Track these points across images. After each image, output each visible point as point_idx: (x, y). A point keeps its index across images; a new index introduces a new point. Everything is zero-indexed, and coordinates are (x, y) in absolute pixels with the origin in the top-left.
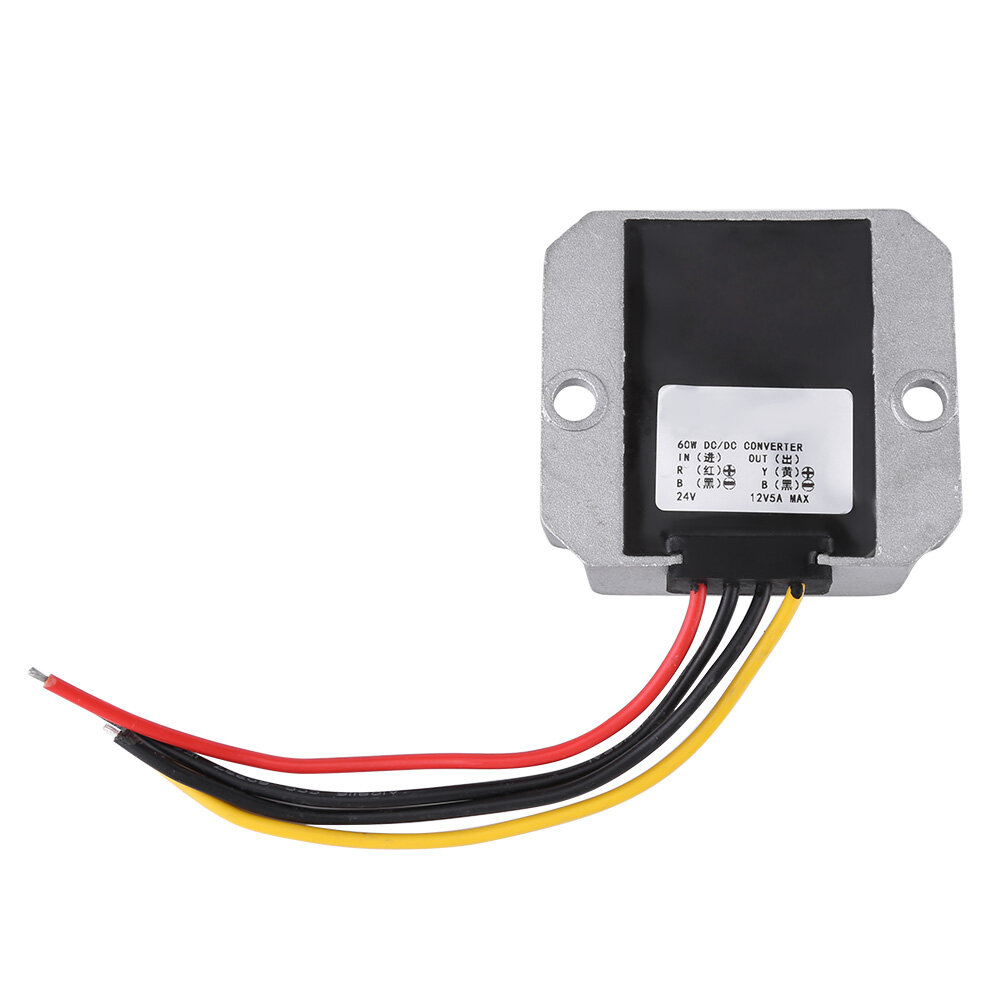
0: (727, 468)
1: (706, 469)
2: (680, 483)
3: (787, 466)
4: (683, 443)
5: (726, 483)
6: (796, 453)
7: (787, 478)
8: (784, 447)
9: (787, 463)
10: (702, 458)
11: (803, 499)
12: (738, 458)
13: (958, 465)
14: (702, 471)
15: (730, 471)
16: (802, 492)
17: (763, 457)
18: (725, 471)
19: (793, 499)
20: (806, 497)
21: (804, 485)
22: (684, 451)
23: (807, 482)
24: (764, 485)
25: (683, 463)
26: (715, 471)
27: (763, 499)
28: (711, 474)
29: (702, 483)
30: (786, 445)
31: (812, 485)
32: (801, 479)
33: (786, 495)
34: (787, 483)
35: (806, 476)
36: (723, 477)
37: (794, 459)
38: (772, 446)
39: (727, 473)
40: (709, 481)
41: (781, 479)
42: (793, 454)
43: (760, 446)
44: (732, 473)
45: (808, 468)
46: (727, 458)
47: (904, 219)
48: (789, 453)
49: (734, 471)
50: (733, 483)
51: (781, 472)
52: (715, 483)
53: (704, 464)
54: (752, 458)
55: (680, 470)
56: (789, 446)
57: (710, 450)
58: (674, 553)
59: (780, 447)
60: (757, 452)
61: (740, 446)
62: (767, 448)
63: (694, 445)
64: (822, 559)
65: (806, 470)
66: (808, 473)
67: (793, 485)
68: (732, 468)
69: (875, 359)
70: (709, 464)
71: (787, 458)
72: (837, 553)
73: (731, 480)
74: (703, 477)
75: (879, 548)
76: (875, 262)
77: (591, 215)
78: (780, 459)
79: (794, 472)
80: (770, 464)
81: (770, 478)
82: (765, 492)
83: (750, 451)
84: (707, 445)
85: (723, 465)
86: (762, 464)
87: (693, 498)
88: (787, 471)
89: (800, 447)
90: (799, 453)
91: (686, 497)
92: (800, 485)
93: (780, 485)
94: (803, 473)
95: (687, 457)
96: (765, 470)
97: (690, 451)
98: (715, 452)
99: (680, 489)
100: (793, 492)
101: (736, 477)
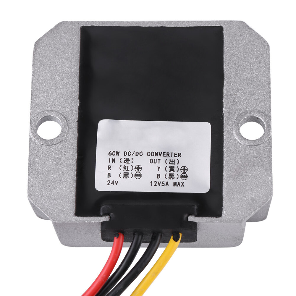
1: (124, 167)
2: (109, 175)
3: (172, 165)
4: (112, 152)
5: (136, 175)
6: (177, 158)
7: (172, 172)
8: (170, 155)
9: (172, 164)
10: (123, 161)
11: (181, 184)
12: (143, 161)
13: (270, 164)
14: (122, 168)
15: (138, 168)
16: (180, 180)
17: (158, 161)
18: (135, 168)
19: (175, 184)
20: (183, 183)
21: (182, 177)
22: (112, 157)
23: (183, 175)
24: (159, 176)
25: (111, 164)
26: (130, 168)
27: (157, 184)
28: (128, 170)
29: (122, 175)
30: (172, 153)
31: (186, 177)
32: (180, 173)
33: (171, 182)
34: (172, 176)
35: (183, 171)
36: (134, 172)
37: (176, 162)
38: (163, 154)
39: (137, 170)
40: (126, 175)
41: (168, 173)
42: (176, 159)
43: (156, 154)
44: (140, 170)
45: (184, 167)
46: (137, 161)
47: (242, 26)
48: (173, 158)
49: (141, 168)
50: (140, 175)
51: (168, 169)
52: (130, 175)
53: (123, 165)
54: (152, 161)
55: (109, 168)
56: (173, 154)
57: (127, 156)
58: (105, 215)
59: (168, 155)
60: (154, 158)
61: (145, 154)
62: (160, 155)
63: (118, 153)
64: (191, 219)
65: (183, 168)
66: (184, 170)
67: (176, 176)
68: (140, 167)
69: (224, 105)
70: (126, 165)
71: (172, 161)
72: (200, 215)
73: (139, 174)
74: (123, 172)
75: (224, 212)
76: (225, 50)
77: (61, 24)
78: (168, 162)
79: (176, 169)
80: (162, 164)
81: (162, 172)
82: (159, 180)
83: (151, 157)
84: (125, 153)
85: (135, 165)
86: (157, 165)
87: (116, 184)
88: (172, 169)
89: (180, 155)
90: (179, 158)
91: (113, 183)
92: (180, 176)
93: (168, 176)
94: (181, 170)
95: (114, 160)
96: (159, 168)
97: (115, 157)
98: (130, 158)
99: (109, 179)
100: (175, 180)
101: (142, 172)
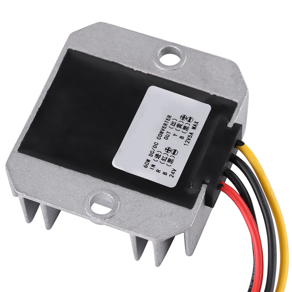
0: (166, 151)
1: (163, 160)
2: (165, 174)
3: (176, 125)
4: (145, 165)
5: (174, 154)
6: (171, 119)
7: (182, 127)
8: (166, 123)
9: (175, 124)
10: (157, 159)
11: (196, 124)
12: (163, 144)
14: (163, 162)
15: (168, 150)
16: (192, 124)
17: (168, 133)
18: (167, 152)
19: (194, 128)
20: (195, 122)
21: (189, 121)
22: (149, 166)
23: (188, 119)
24: (182, 137)
25: (155, 169)
26: (165, 156)
27: (189, 141)
28: (166, 158)
29: (169, 164)
30: (165, 121)
31: (190, 118)
32: (185, 121)
33: (191, 130)
34: (185, 128)
35: (184, 119)
36: (170, 154)
37: (174, 121)
38: (164, 127)
39: (169, 152)
40: (169, 161)
41: (182, 130)
42: (171, 120)
43: (161, 133)
44: (170, 149)
45: (181, 117)
46: (161, 149)
48: (170, 122)
50: (175, 151)
51: (178, 129)
52: (172, 158)
53: (160, 160)
54: (166, 138)
55: (158, 171)
56: (167, 121)
57: (154, 155)
59: (166, 125)
60: (164, 135)
61: (157, 141)
62: (164, 130)
63: (148, 161)
64: (230, 125)
65: (182, 118)
66: (184, 117)
67: (187, 125)
68: (167, 148)
70: (161, 158)
71: (173, 124)
72: (229, 120)
73: (173, 151)
74: (166, 162)
75: (235, 100)
78: (172, 126)
79: (181, 123)
80: (173, 131)
81: (180, 134)
82: (185, 138)
83: (162, 138)
84: (151, 155)
85: (164, 151)
86: (171, 135)
87: (175, 171)
88: (179, 126)
89: (169, 117)
90: (172, 118)
91: (173, 173)
92: (188, 123)
93: (185, 131)
94: (183, 119)
95: (153, 166)
96: (175, 135)
97: (150, 164)
98: (156, 153)
99: (168, 175)
100: (191, 127)
101: (173, 148)
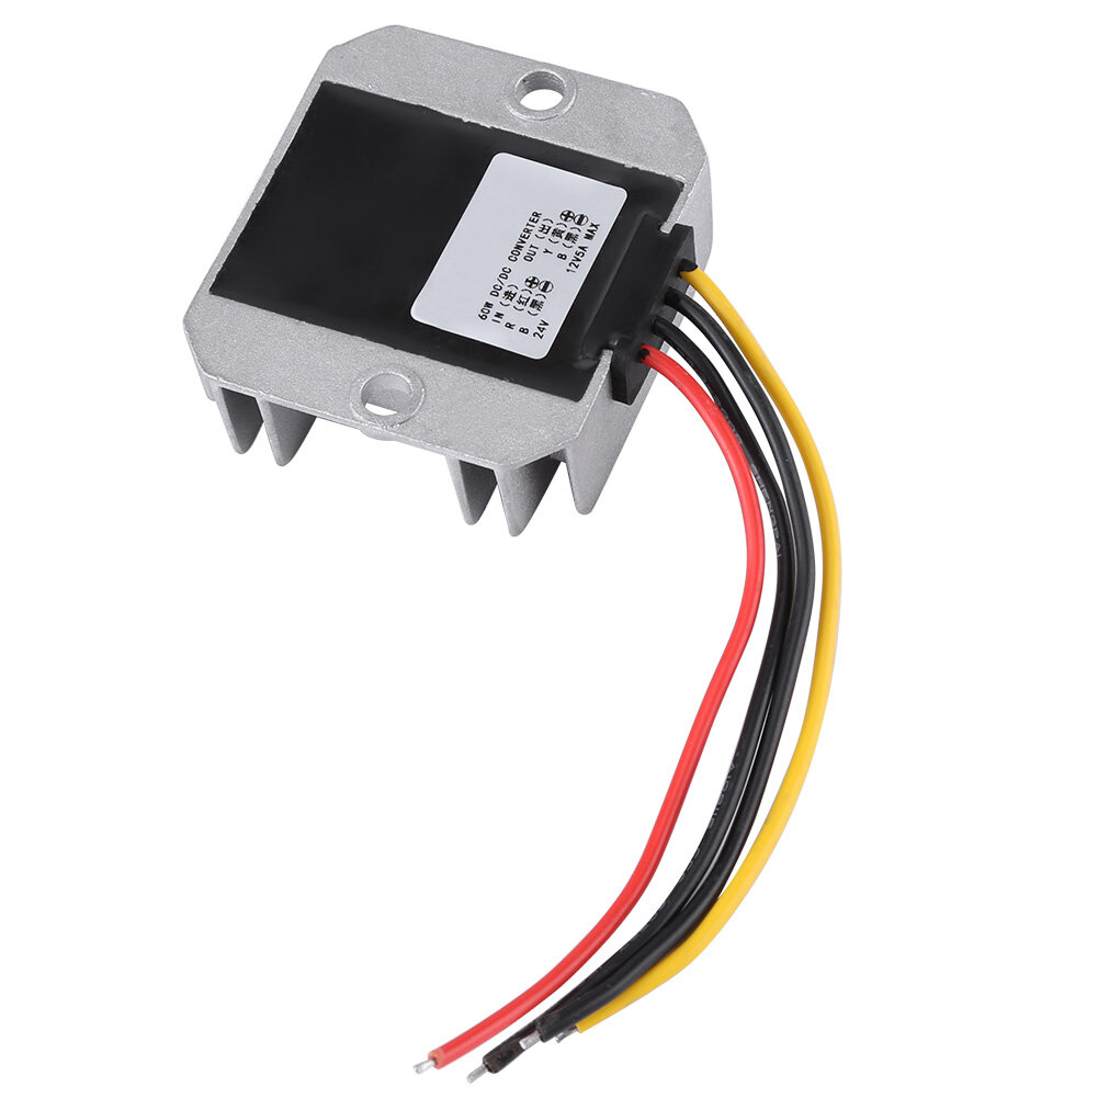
0: (528, 284)
1: (520, 302)
2: (524, 331)
3: (551, 230)
4: (482, 314)
5: (544, 290)
6: (541, 219)
7: (564, 235)
8: (530, 228)
9: (548, 230)
10: (507, 302)
11: (593, 228)
13: (620, 85)
14: (520, 306)
15: (532, 282)
16: (585, 228)
17: (532, 249)
18: (530, 286)
19: (589, 237)
20: (593, 225)
21: (579, 223)
22: (491, 316)
23: (577, 219)
24: (561, 256)
25: (503, 321)
26: (526, 295)
27: (577, 263)
28: (528, 300)
29: (534, 311)
30: (528, 225)
31: (582, 217)
32: (571, 223)
33: (581, 241)
34: (569, 237)
35: (569, 219)
36: (536, 290)
37: (548, 223)
38: (524, 237)
39: (534, 286)
40: (534, 304)
41: (563, 241)
42: (541, 222)
43: (518, 247)
44: (536, 281)
45: (562, 214)
46: (517, 280)
47: (336, 53)
48: (538, 226)
49: (534, 278)
50: (547, 283)
51: (556, 239)
52: (539, 299)
53: (514, 302)
54: (529, 258)
55: (510, 326)
56: (530, 223)
57: (501, 293)
58: (598, 355)
59: (528, 231)
60: (524, 252)
61: (510, 265)
62: (523, 242)
63: (488, 305)
64: (666, 229)
65: (563, 217)
66: (567, 216)
67: (574, 232)
68: (531, 279)
70: (517, 298)
71: (543, 229)
73: (543, 284)
74: (528, 308)
75: (678, 177)
76: (370, 89)
77: (187, 321)
78: (541, 235)
79: (562, 228)
80: (543, 244)
81: (558, 249)
82: (570, 258)
83: (520, 258)
84: (495, 293)
85: (523, 285)
86: (539, 252)
87: (546, 324)
88: (557, 233)
89: (536, 215)
90: (542, 217)
91: (542, 330)
92: (577, 226)
93: (569, 243)
94: (565, 220)
95: (499, 315)
96: (547, 251)
97: (493, 311)
98: (505, 289)
99: (531, 333)
100: (582, 235)
101: (542, 279)
